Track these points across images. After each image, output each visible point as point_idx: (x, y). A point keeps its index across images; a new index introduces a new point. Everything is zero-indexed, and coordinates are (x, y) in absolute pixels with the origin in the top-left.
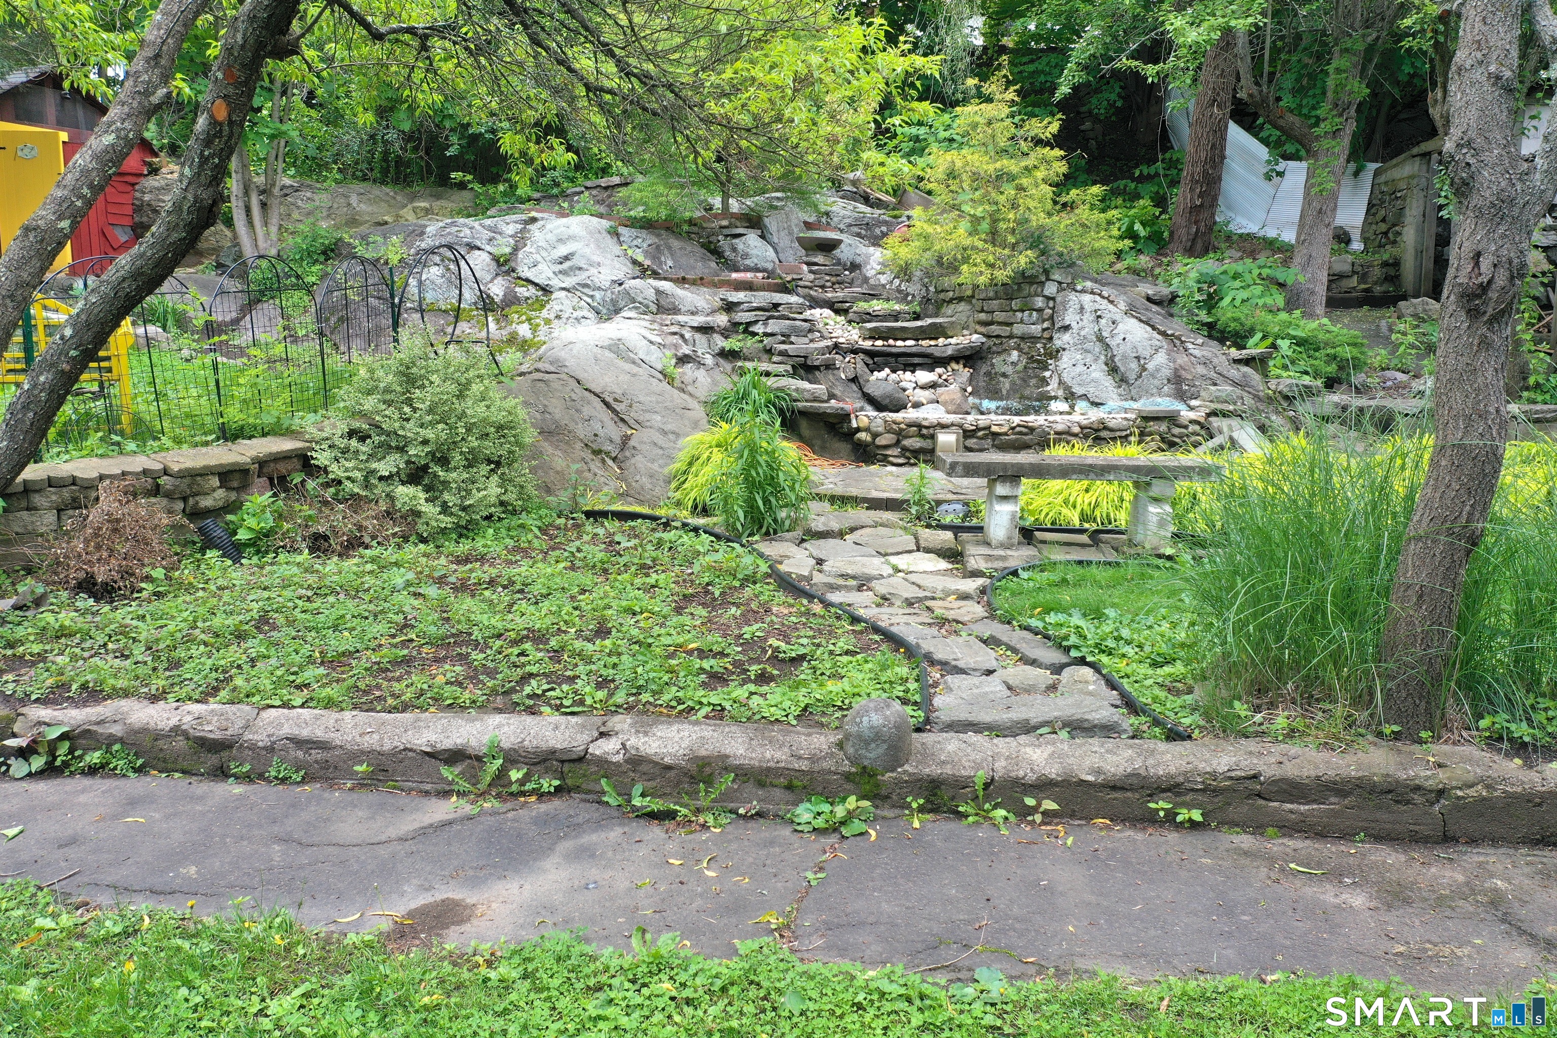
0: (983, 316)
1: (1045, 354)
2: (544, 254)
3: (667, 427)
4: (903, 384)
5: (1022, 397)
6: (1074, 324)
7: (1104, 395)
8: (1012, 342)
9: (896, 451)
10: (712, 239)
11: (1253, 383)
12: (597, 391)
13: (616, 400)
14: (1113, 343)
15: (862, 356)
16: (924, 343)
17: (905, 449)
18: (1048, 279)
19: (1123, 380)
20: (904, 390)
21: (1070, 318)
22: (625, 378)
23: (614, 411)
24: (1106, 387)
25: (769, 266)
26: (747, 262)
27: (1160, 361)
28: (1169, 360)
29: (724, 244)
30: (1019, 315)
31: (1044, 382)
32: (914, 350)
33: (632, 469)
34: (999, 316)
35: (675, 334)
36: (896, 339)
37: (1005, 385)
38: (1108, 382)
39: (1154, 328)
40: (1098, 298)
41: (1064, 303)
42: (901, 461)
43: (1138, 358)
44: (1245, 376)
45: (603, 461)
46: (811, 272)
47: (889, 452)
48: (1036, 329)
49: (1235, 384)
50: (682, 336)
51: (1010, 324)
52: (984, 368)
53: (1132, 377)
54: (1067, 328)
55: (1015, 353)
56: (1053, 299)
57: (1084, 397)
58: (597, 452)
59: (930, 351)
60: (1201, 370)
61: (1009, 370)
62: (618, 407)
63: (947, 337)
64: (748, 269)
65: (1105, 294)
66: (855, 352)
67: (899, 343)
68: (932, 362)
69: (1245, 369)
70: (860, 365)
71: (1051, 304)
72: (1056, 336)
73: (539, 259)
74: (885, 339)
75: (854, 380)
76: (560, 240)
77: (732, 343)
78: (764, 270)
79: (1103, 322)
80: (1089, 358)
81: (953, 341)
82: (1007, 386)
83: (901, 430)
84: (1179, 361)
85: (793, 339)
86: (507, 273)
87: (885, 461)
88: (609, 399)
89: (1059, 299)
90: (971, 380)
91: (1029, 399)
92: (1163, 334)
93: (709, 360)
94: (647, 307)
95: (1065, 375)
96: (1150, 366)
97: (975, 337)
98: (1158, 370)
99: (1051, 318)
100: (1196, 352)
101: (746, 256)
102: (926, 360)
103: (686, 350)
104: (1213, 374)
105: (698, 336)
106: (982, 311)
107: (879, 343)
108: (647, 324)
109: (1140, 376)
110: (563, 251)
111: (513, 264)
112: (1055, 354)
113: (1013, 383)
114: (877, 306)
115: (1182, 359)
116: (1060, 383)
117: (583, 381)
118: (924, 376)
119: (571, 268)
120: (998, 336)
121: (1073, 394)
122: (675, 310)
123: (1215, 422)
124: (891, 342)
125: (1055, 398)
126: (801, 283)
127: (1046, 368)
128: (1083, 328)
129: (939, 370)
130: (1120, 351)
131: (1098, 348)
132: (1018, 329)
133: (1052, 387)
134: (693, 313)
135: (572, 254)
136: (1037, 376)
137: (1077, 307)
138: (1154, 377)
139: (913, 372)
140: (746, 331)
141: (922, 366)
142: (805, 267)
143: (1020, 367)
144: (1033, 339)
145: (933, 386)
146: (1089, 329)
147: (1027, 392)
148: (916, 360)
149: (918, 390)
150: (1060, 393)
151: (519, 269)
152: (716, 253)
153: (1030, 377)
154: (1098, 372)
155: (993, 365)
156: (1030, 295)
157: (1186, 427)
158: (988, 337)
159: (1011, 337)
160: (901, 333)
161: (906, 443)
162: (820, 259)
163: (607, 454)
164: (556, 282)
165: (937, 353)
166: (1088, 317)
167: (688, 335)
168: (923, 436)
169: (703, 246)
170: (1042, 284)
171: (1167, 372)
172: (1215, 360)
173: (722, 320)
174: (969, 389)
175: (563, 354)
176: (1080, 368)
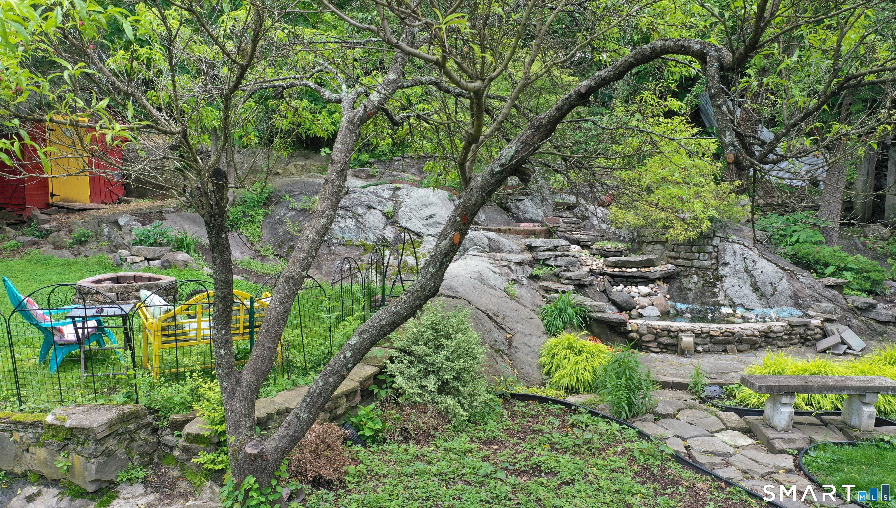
0: (673, 254)
1: (714, 278)
2: (415, 213)
3: (526, 331)
4: (632, 294)
5: (702, 303)
6: (731, 262)
7: (753, 304)
8: (693, 270)
9: (655, 344)
10: (504, 201)
11: (839, 300)
12: (483, 309)
13: (495, 315)
14: (755, 274)
15: (607, 277)
16: (643, 270)
17: (660, 343)
18: (714, 236)
19: (762, 296)
20: (633, 297)
21: (728, 258)
22: (494, 300)
23: (495, 322)
24: (752, 299)
25: (540, 219)
26: (526, 216)
27: (784, 285)
28: (790, 285)
29: (511, 205)
30: (697, 255)
31: (715, 295)
32: (638, 274)
33: (518, 361)
34: (684, 255)
35: (505, 266)
36: (627, 268)
37: (691, 295)
38: (753, 297)
39: (777, 266)
40: (742, 247)
41: (724, 249)
42: (658, 350)
43: (771, 283)
44: (834, 295)
45: (502, 356)
46: (564, 222)
47: (650, 345)
48: (707, 264)
49: (830, 301)
50: (510, 268)
51: (692, 260)
52: (676, 284)
53: (769, 294)
54: (727, 264)
55: (696, 277)
56: (717, 247)
57: (742, 305)
58: (497, 351)
59: (647, 275)
60: (808, 291)
61: (693, 287)
62: (498, 320)
63: (655, 266)
64: (527, 221)
65: (745, 243)
66: (603, 274)
67: (629, 270)
68: (647, 281)
69: (833, 291)
70: (607, 282)
71: (716, 250)
72: (720, 268)
73: (412, 216)
74: (620, 267)
75: (604, 291)
76: (424, 205)
77: (536, 272)
78: (537, 221)
79: (748, 261)
80: (741, 283)
81: (658, 268)
82: (692, 296)
83: (658, 333)
84: (796, 286)
85: (570, 268)
86: (393, 223)
87: (648, 350)
88: (491, 314)
89: (720, 247)
90: (668, 292)
91: (707, 305)
92: (783, 269)
93: (525, 281)
94: (484, 248)
95: (728, 292)
96: (779, 288)
97: (670, 266)
98: (784, 291)
99: (717, 258)
100: (805, 281)
101: (525, 212)
102: (644, 280)
103: (513, 276)
104: (816, 294)
105: (518, 267)
106: (673, 251)
107: (617, 270)
108: (487, 259)
109: (774, 294)
110: (427, 212)
111: (396, 218)
112: (721, 278)
113: (696, 295)
114: (609, 245)
115: (797, 285)
116: (726, 296)
117: (472, 302)
118: (644, 289)
119: (434, 223)
120: (683, 266)
121: (734, 303)
122: (500, 250)
123: (829, 326)
124: (624, 269)
125: (724, 305)
126: (559, 229)
127: (715, 286)
128: (736, 265)
129: (651, 285)
130: (760, 280)
131: (746, 276)
132: (696, 263)
133: (721, 298)
134: (510, 252)
135: (434, 215)
136: (710, 291)
137: (732, 252)
138: (782, 295)
139: (636, 286)
140: (544, 264)
141: (642, 283)
142: (561, 220)
143: (700, 285)
144: (706, 269)
145: (649, 295)
146: (740, 265)
147: (705, 300)
148: (639, 280)
149: (641, 298)
150: (727, 302)
151: (400, 221)
152: (506, 209)
153: (706, 292)
154: (747, 290)
155: (682, 283)
156: (704, 244)
157: (813, 330)
158: (676, 266)
159: (692, 267)
160: (630, 264)
161: (662, 340)
162: (567, 214)
163: (502, 351)
164: (424, 231)
165: (651, 276)
166: (739, 258)
167: (513, 267)
168: (671, 337)
169: (498, 205)
170: (712, 238)
171: (789, 293)
172: (816, 286)
173: (527, 256)
174: (668, 296)
175: (454, 284)
176: (737, 288)
